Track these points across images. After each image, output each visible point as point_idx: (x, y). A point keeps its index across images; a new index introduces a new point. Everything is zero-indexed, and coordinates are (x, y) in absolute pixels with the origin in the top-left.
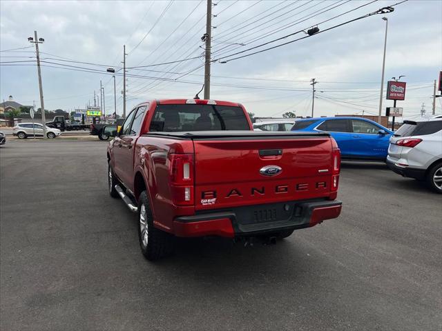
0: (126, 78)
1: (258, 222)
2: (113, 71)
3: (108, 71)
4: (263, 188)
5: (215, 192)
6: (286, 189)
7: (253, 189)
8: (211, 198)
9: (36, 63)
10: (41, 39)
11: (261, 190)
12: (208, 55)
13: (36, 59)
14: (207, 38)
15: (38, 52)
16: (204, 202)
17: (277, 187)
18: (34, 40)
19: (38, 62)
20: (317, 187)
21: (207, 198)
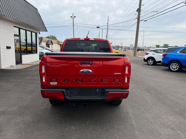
0: (108, 30)
1: (82, 95)
2: (99, 28)
3: (97, 27)
4: (82, 80)
5: (57, 80)
6: (95, 81)
7: (76, 80)
8: (55, 82)
9: (73, 26)
10: (75, 17)
11: (81, 81)
12: (139, 18)
13: (73, 24)
14: (139, 10)
15: (73, 22)
16: (52, 83)
17: (90, 80)
18: (72, 17)
19: (73, 25)
20: (114, 82)
21: (53, 82)
